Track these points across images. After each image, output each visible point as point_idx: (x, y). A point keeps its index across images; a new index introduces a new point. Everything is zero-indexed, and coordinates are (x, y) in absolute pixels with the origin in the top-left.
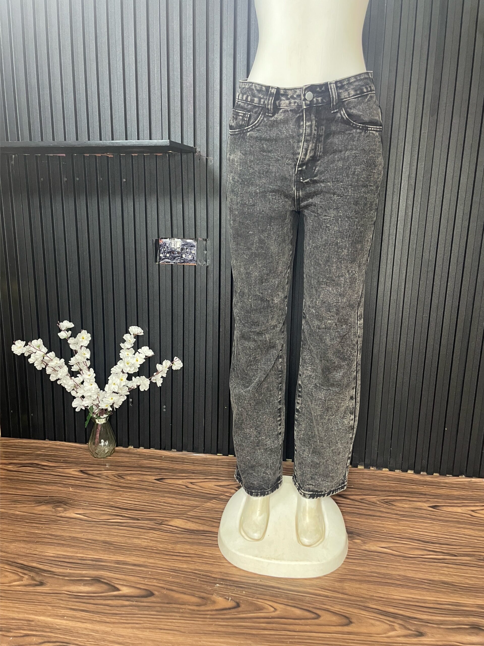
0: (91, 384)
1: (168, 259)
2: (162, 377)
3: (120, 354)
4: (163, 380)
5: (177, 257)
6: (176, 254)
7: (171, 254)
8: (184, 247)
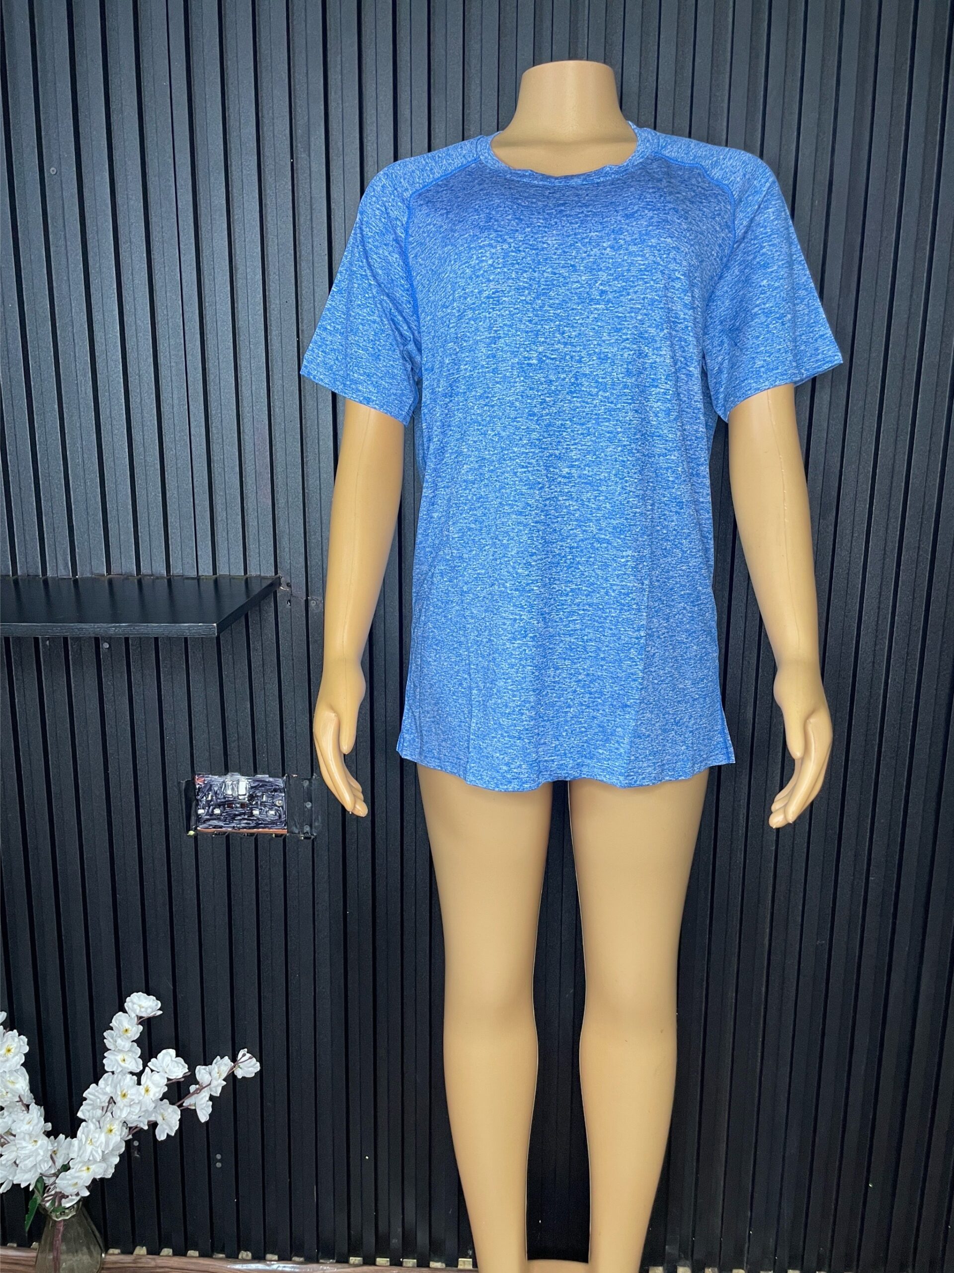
0: (36, 1141)
1: (218, 818)
2: (212, 1098)
3: (105, 1061)
4: (213, 1107)
5: (240, 815)
6: (237, 807)
7: (224, 809)
8: (257, 791)
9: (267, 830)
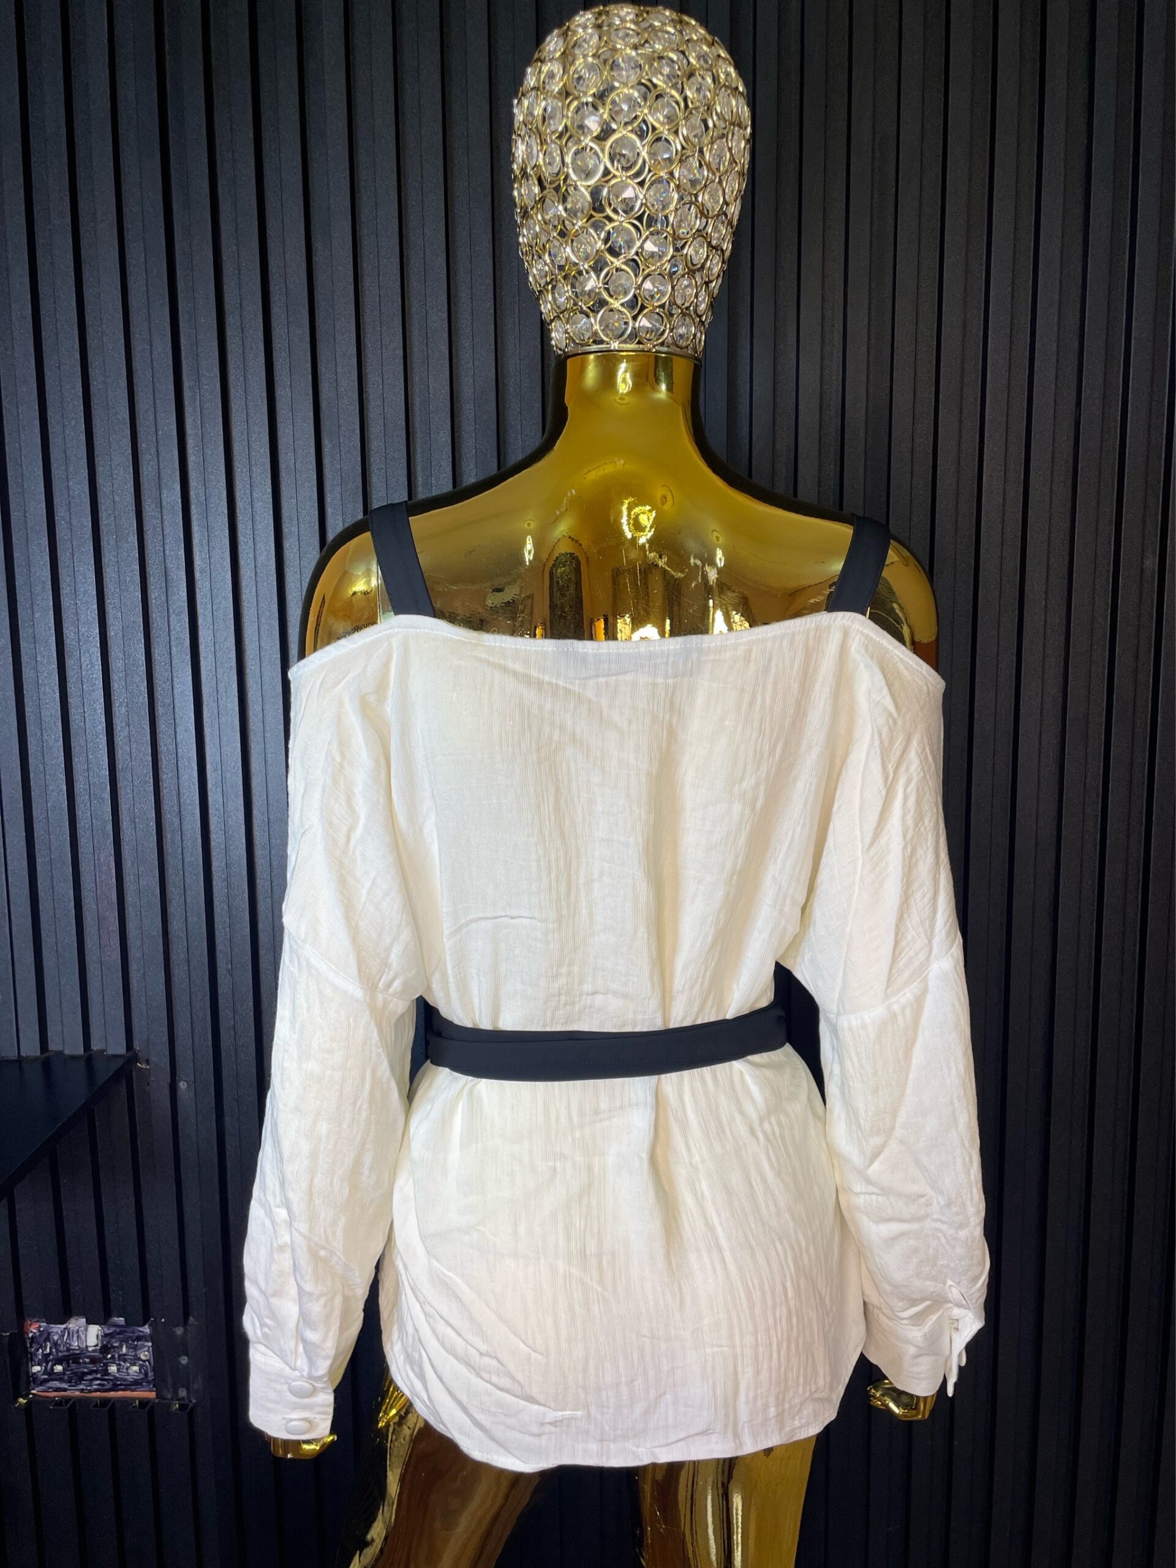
5: (91, 1372)
6: (85, 1363)
7: (69, 1366)
8: (113, 1340)
9: (128, 1394)
